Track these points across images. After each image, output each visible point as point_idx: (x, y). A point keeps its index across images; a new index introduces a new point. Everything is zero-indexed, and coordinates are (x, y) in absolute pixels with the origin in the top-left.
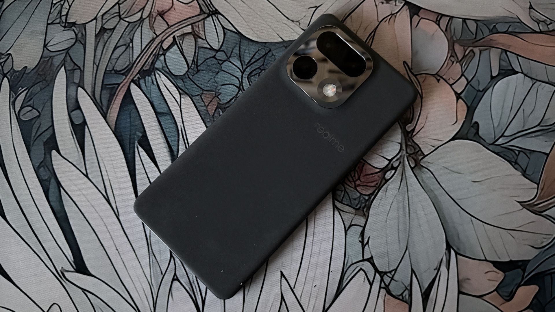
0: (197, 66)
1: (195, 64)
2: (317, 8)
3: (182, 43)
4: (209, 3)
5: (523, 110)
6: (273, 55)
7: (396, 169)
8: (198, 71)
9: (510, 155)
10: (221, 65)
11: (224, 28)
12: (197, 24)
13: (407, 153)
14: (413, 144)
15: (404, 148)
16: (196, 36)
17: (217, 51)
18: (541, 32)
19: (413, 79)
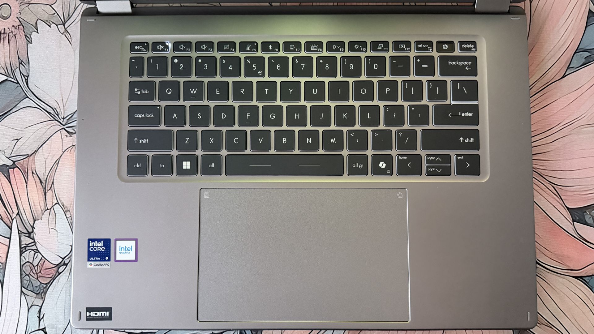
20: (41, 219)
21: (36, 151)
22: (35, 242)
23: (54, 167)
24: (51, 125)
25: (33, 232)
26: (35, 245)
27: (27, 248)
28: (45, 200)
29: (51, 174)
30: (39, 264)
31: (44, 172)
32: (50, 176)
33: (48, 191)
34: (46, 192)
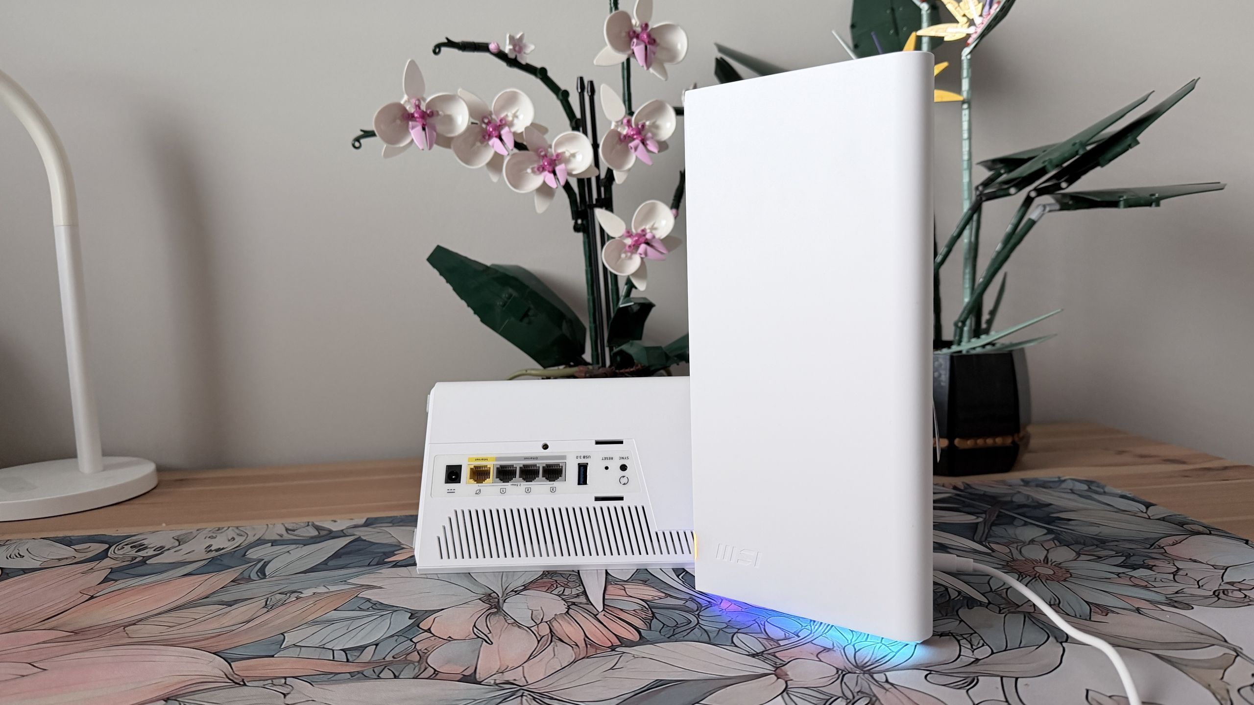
0: (757, 622)
1: (761, 624)
2: (611, 669)
3: (785, 634)
4: (766, 661)
5: (347, 629)
6: (664, 636)
7: (512, 591)
8: (754, 620)
9: (380, 607)
10: (728, 626)
11: (736, 646)
12: (774, 647)
13: (499, 599)
14: (490, 603)
15: (501, 601)
16: (769, 638)
17: (737, 632)
18: (285, 678)
19: (480, 635)
20: (556, 615)
21: (574, 662)
22: (564, 600)
23: (537, 652)
24: (547, 687)
25: (568, 606)
26: (563, 599)
27: (576, 595)
28: (552, 627)
29: (542, 647)
30: (554, 588)
31: (556, 648)
32: (545, 645)
33: (548, 634)
34: (551, 634)
